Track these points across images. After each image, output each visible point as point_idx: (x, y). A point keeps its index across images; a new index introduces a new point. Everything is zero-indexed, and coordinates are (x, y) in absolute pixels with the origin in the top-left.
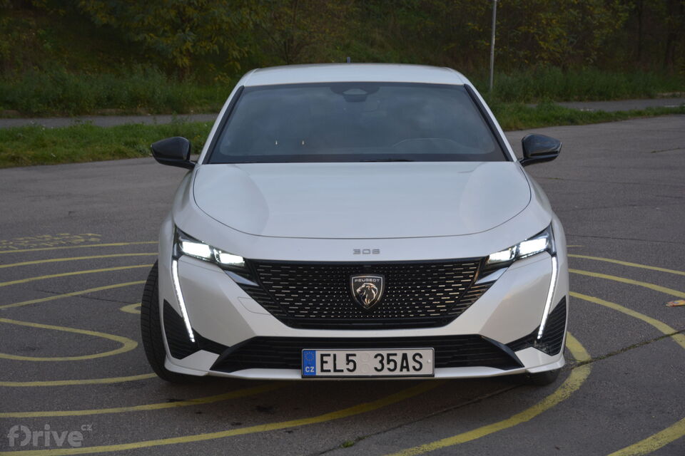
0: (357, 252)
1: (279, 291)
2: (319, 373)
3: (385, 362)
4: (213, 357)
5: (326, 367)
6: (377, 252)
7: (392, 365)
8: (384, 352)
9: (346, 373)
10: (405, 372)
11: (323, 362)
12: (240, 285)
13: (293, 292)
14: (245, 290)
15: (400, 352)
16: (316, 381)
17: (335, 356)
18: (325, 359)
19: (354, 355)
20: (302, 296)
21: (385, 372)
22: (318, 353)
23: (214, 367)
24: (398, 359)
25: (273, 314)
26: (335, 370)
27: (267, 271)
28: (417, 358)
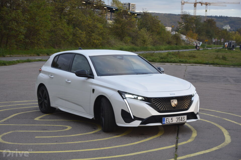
0: (171, 94)
1: (156, 104)
2: (166, 123)
3: (178, 119)
4: (140, 122)
5: (167, 121)
6: (174, 94)
7: (179, 120)
8: (178, 117)
9: (171, 123)
10: (182, 121)
11: (167, 120)
12: (147, 104)
13: (160, 104)
14: (148, 105)
15: (181, 117)
16: (165, 125)
17: (169, 119)
18: (167, 119)
19: (172, 118)
20: (161, 105)
21: (178, 122)
22: (166, 118)
23: (141, 124)
24: (180, 118)
25: (155, 110)
26: (169, 122)
27: (154, 100)
28: (184, 118)
